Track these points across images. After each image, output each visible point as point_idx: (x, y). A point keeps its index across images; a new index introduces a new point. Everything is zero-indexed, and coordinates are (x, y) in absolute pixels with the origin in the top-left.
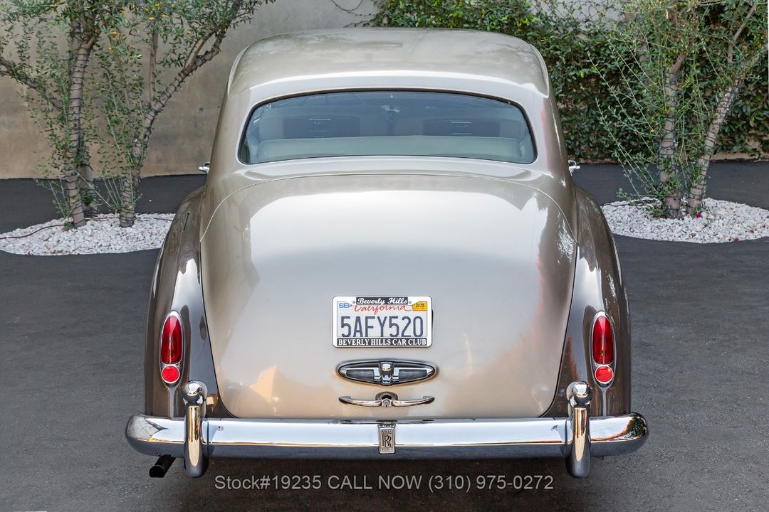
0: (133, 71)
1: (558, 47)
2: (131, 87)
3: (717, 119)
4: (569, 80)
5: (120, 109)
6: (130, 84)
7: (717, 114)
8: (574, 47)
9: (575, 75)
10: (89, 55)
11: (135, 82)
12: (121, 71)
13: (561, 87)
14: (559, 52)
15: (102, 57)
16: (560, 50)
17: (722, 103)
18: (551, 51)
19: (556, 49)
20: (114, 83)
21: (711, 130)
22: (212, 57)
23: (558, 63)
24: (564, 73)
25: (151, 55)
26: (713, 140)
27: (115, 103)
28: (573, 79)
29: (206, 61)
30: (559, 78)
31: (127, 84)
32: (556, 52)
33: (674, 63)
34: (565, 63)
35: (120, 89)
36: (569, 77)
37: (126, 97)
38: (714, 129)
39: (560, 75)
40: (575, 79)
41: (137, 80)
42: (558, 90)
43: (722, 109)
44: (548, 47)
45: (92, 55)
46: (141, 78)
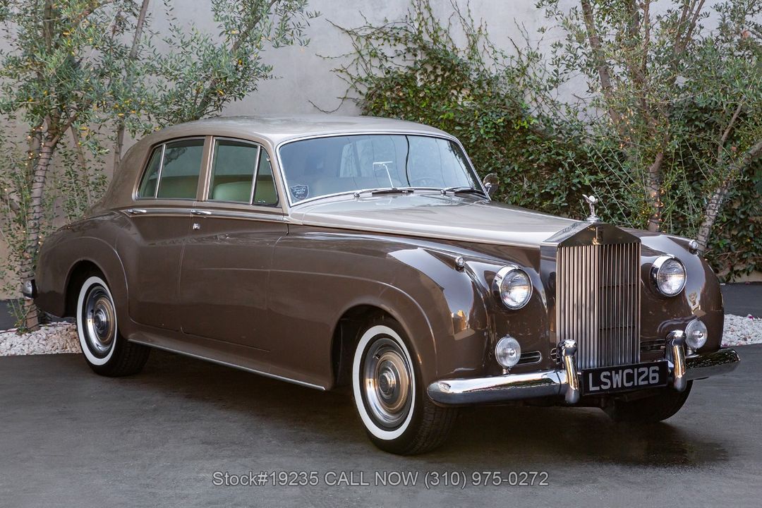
0: (96, 170)
1: (561, 151)
2: (93, 186)
3: (705, 221)
4: (574, 188)
5: (82, 208)
6: (93, 183)
7: (706, 216)
8: (579, 152)
9: (580, 182)
10: (52, 153)
11: (98, 181)
12: (85, 169)
13: (565, 195)
14: (561, 158)
15: (66, 155)
16: (563, 155)
17: (710, 205)
18: (553, 156)
19: (558, 154)
20: (77, 182)
21: (700, 233)
22: (177, 157)
23: (560, 169)
24: (569, 180)
25: (116, 153)
26: (703, 244)
27: (77, 202)
28: (578, 188)
29: (172, 159)
30: (561, 185)
31: (90, 182)
32: (558, 158)
33: (654, 162)
34: (568, 169)
35: (82, 189)
36: (574, 185)
37: (89, 195)
38: (703, 232)
39: (563, 183)
40: (580, 187)
41: (100, 179)
42: (561, 199)
43: (711, 211)
44: (550, 152)
45: (56, 154)
46: (104, 177)
